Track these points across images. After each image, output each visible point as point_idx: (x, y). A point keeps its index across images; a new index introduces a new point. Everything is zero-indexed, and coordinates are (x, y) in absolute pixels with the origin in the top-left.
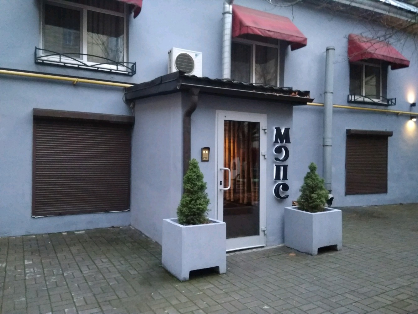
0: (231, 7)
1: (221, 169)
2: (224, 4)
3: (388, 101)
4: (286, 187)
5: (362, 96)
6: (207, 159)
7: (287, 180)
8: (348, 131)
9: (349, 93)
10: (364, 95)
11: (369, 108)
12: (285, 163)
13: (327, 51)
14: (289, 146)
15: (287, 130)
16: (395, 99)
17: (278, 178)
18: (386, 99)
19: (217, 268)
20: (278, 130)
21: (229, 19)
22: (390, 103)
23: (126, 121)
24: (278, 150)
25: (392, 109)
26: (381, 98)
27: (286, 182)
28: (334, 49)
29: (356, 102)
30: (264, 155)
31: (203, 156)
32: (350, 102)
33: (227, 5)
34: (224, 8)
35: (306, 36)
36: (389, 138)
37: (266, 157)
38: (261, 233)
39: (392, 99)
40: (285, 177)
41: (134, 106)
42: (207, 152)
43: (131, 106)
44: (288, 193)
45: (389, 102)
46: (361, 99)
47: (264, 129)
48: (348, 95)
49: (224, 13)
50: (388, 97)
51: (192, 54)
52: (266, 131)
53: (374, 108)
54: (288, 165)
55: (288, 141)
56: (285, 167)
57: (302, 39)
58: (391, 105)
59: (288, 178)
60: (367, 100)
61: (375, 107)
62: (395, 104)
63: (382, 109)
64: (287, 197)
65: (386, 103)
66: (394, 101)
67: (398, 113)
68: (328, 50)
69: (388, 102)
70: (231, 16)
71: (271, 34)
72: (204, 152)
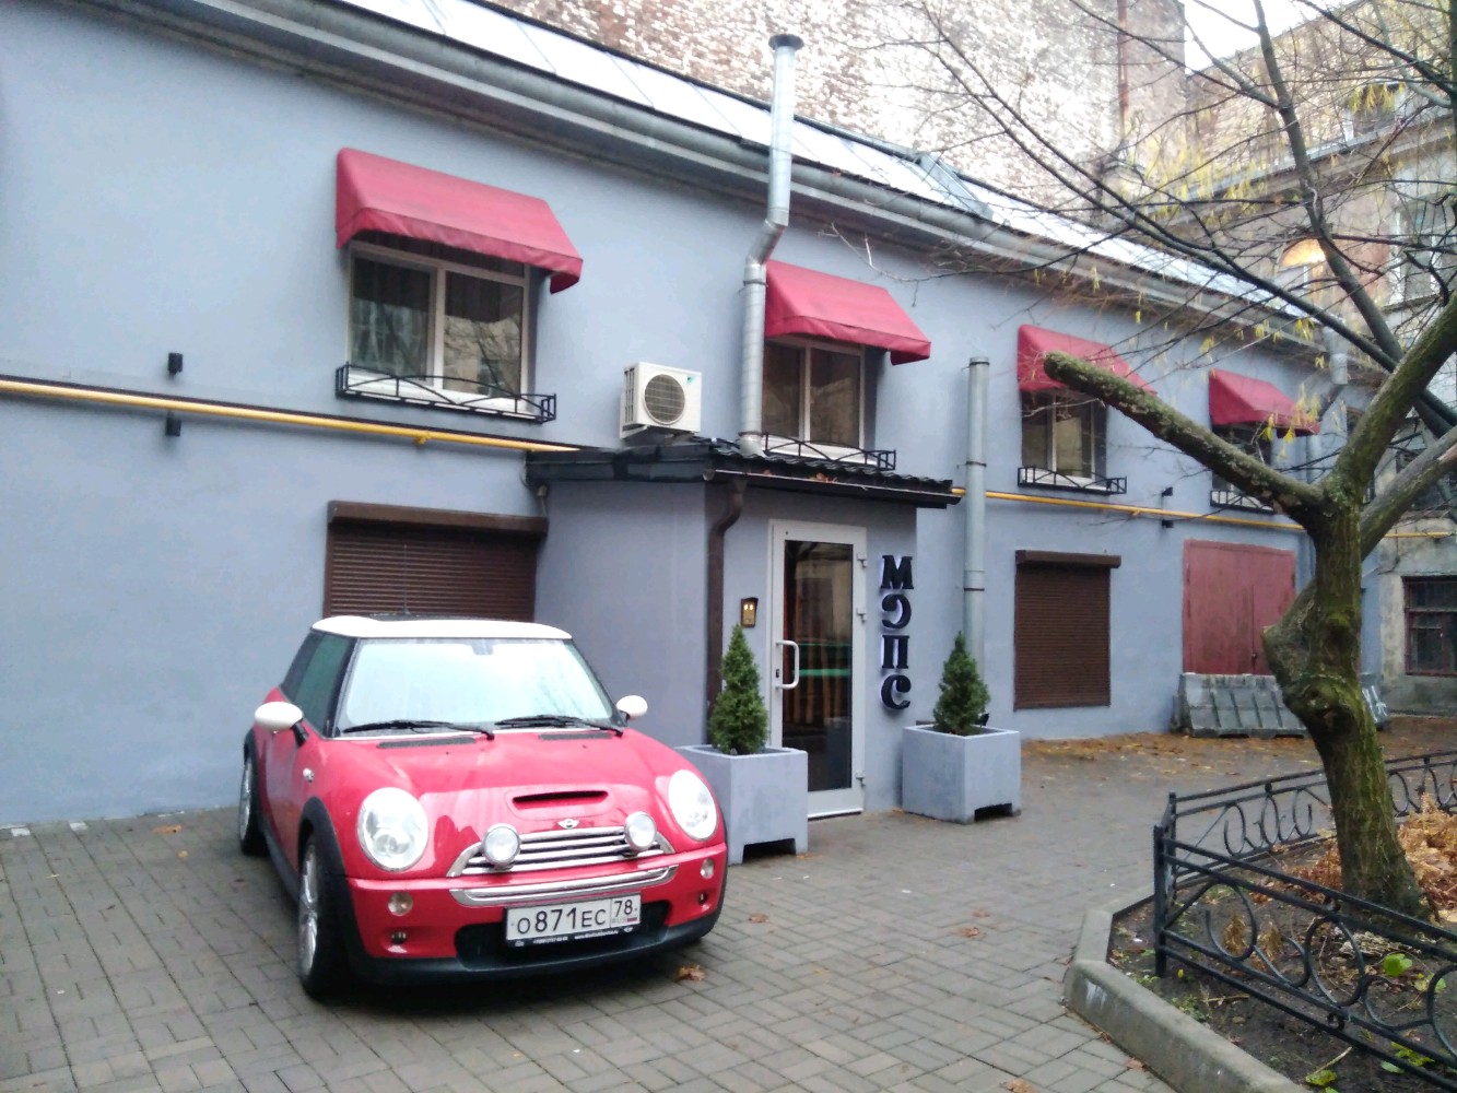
0: (764, 268)
1: (778, 645)
2: (748, 261)
3: (1109, 483)
4: (904, 685)
5: (1052, 472)
6: (752, 623)
7: (907, 667)
8: (1020, 554)
9: (1019, 463)
10: (1055, 470)
11: (1066, 499)
12: (904, 632)
13: (973, 367)
14: (910, 595)
15: (907, 561)
16: (1125, 479)
17: (888, 663)
18: (1105, 479)
19: (791, 841)
20: (889, 560)
21: (758, 296)
22: (1114, 488)
23: (526, 528)
24: (889, 605)
25: (1119, 502)
26: (1093, 476)
27: (905, 672)
28: (988, 364)
29: (1034, 486)
30: (862, 615)
31: (745, 617)
32: (1023, 485)
33: (755, 266)
34: (747, 271)
35: (928, 337)
36: (1113, 572)
37: (865, 618)
38: (855, 782)
39: (1118, 479)
40: (903, 663)
41: (547, 494)
42: (752, 607)
43: (541, 493)
44: (909, 696)
45: (1112, 486)
46: (1048, 480)
47: (860, 558)
48: (1019, 469)
49: (747, 283)
50: (1109, 475)
51: (680, 377)
52: (866, 563)
53: (1079, 500)
54: (908, 637)
55: (909, 585)
56: (904, 641)
57: (920, 344)
58: (1117, 493)
59: (908, 664)
60: (1061, 480)
61: (1080, 496)
62: (1125, 491)
63: (1095, 502)
64: (907, 704)
65: (1104, 489)
66: (1121, 483)
67: (1132, 512)
68: (973, 364)
69: (1108, 486)
70: (763, 288)
71: (852, 332)
72: (746, 607)
